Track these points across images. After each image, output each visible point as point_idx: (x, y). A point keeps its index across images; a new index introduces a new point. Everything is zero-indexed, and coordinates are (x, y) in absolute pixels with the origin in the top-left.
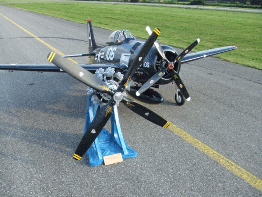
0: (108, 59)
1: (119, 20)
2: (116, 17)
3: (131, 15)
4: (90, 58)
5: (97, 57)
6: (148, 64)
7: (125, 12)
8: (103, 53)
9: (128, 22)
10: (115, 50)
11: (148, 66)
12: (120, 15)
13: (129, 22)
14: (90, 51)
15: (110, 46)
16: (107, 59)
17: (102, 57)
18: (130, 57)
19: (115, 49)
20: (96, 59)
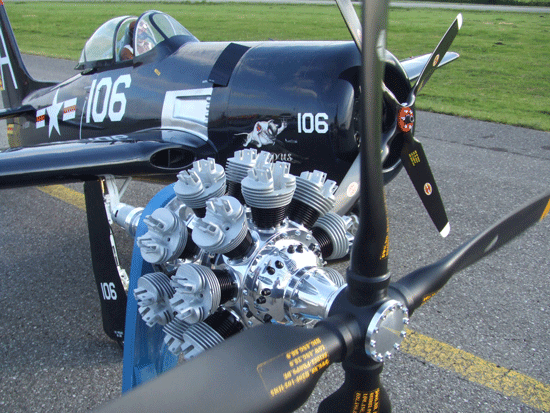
0: (99, 118)
1: (40, 33)
2: (33, 28)
3: (67, 22)
4: (11, 126)
5: (47, 118)
6: (321, 119)
7: (48, 16)
8: (72, 102)
9: (64, 36)
10: (128, 85)
11: (322, 127)
12: (40, 22)
13: (66, 36)
14: (8, 101)
15: (97, 75)
16: (91, 119)
17: (69, 116)
18: (211, 102)
19: (126, 79)
20: (41, 124)
